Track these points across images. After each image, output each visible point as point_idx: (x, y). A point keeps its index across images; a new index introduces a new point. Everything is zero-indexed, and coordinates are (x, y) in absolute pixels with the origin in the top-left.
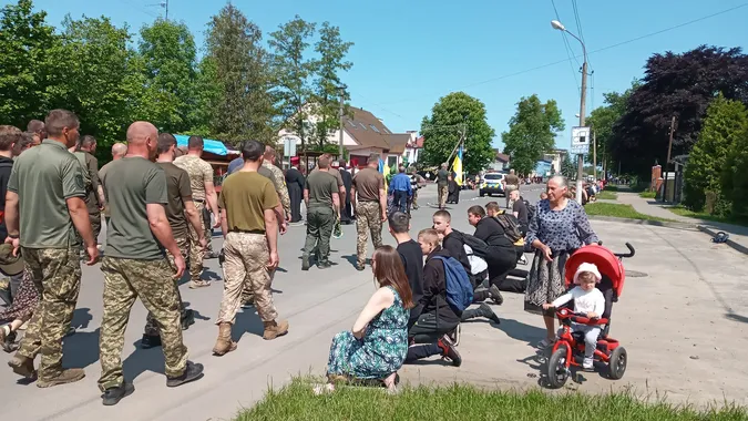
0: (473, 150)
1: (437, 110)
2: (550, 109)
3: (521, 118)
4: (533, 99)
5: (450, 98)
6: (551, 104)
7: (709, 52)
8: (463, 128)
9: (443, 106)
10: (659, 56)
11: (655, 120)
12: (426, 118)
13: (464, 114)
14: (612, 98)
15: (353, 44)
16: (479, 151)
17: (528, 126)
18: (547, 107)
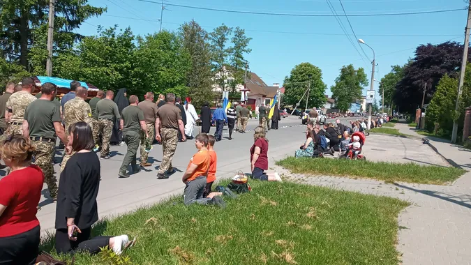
0: (314, 96)
1: (294, 72)
2: (360, 73)
3: (342, 78)
4: (350, 67)
5: (301, 66)
6: (361, 70)
7: (452, 44)
8: (308, 84)
9: (297, 70)
10: (424, 46)
11: (418, 83)
12: (286, 77)
13: (309, 75)
14: (396, 68)
15: (251, 39)
16: (317, 97)
17: (346, 83)
18: (358, 72)
